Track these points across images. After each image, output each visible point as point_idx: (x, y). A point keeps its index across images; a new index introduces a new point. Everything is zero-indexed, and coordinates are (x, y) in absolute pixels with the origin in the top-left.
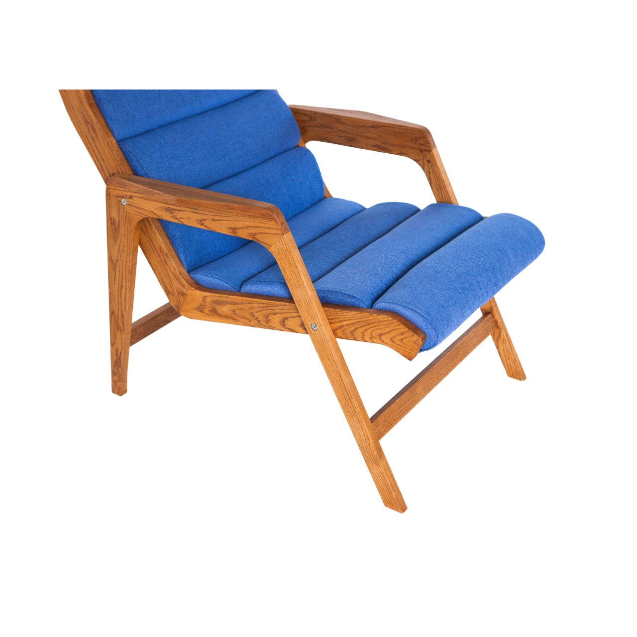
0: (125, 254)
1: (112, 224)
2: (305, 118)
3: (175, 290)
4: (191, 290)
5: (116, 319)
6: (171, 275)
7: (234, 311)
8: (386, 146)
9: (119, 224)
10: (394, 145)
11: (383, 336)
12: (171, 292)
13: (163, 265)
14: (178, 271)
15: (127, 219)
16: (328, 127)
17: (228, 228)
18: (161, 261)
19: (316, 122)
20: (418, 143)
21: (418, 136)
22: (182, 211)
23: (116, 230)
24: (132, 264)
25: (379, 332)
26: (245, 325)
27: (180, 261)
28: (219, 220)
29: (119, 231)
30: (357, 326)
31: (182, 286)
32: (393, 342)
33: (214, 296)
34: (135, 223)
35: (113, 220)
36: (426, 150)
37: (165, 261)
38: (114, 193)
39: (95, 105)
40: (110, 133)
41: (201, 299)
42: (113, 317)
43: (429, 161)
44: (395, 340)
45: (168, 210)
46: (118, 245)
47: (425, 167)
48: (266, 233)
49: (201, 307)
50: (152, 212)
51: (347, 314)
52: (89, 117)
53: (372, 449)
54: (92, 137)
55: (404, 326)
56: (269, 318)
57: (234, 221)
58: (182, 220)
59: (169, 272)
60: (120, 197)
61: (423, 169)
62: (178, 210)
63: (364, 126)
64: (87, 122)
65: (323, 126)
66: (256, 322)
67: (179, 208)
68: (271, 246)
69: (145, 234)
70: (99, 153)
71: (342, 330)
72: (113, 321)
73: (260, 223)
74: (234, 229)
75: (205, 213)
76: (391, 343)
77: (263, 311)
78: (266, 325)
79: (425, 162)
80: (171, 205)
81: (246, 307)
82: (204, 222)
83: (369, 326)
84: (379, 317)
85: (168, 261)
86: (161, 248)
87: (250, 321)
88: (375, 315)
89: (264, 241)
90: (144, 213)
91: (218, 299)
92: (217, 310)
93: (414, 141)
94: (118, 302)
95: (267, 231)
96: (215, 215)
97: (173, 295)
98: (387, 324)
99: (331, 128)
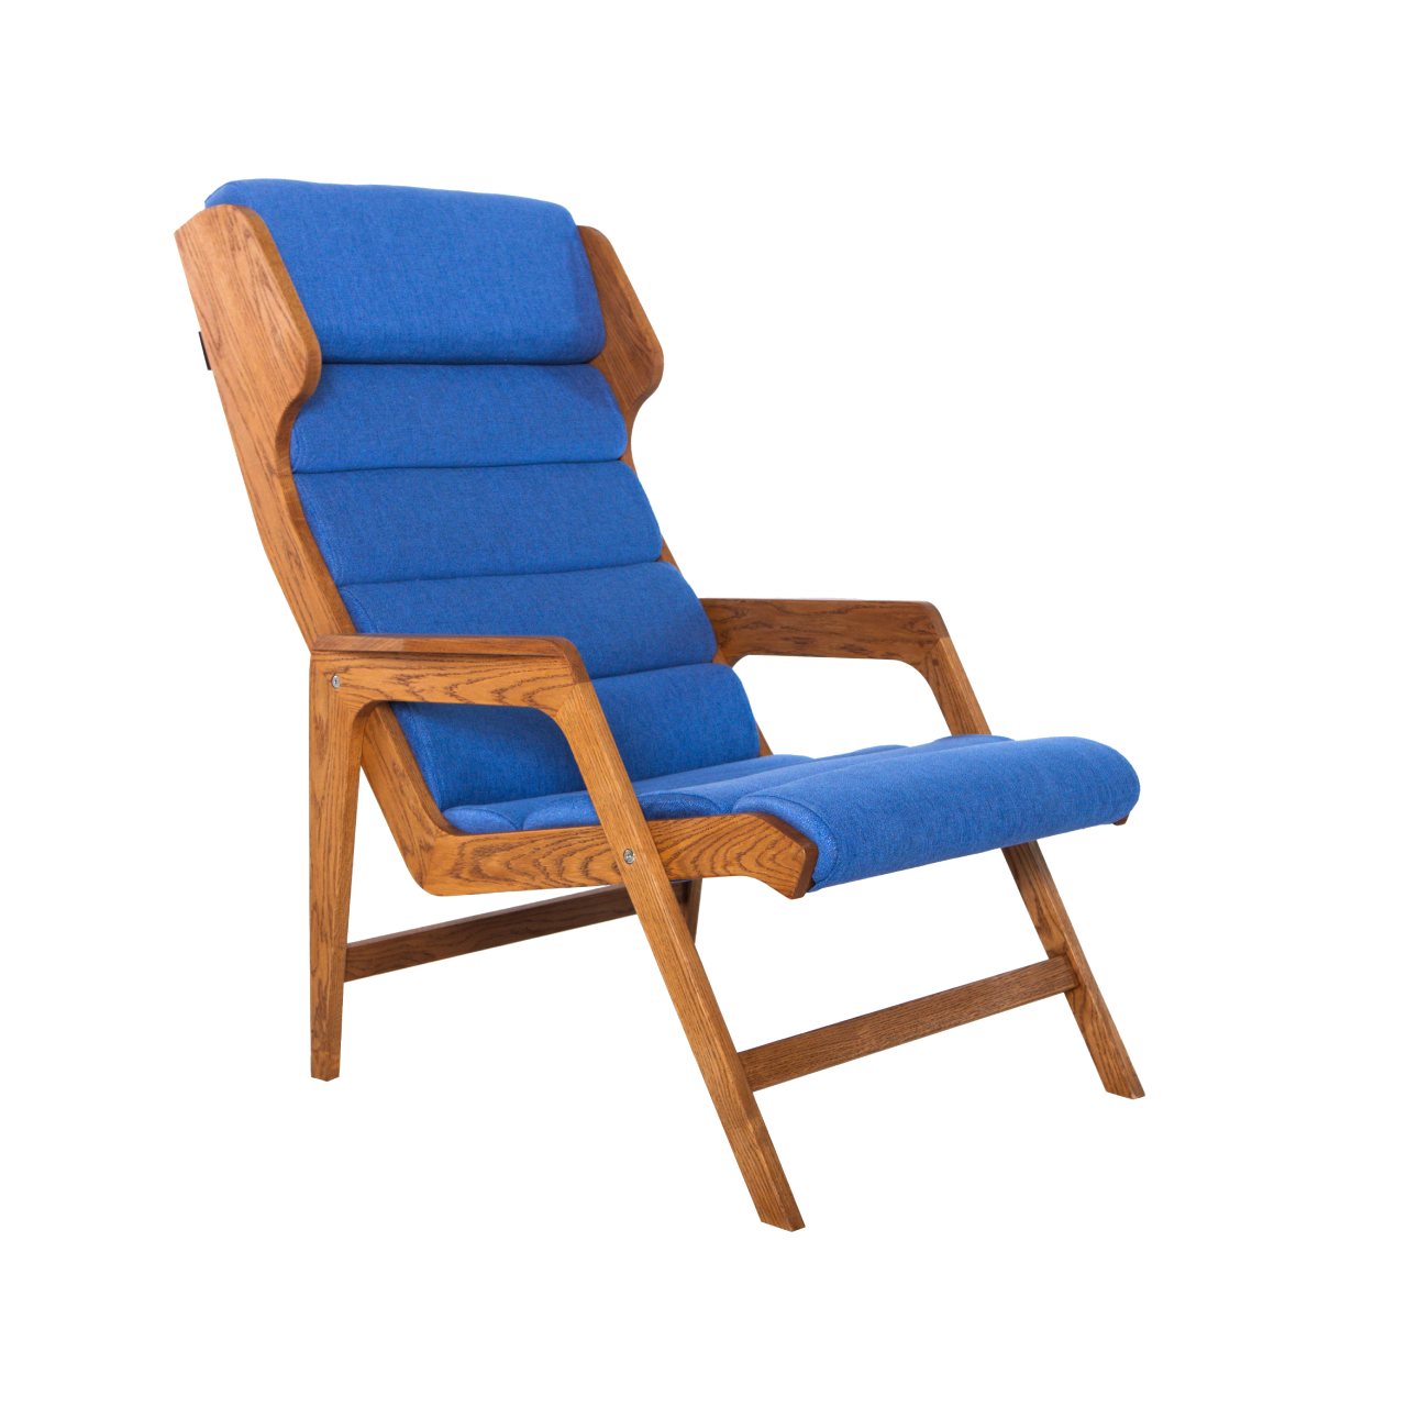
0: (336, 783)
1: (317, 728)
2: (727, 614)
3: (417, 844)
4: (442, 836)
5: (321, 918)
6: (409, 813)
7: (508, 864)
9: (327, 727)
10: (875, 640)
11: (743, 857)
12: (410, 848)
13: (398, 796)
14: (420, 804)
15: (340, 713)
16: (765, 625)
17: (492, 692)
18: (395, 791)
19: (744, 618)
20: (914, 630)
21: (913, 616)
22: (423, 676)
23: (323, 739)
24: (347, 801)
25: (737, 850)
26: (526, 889)
27: (428, 787)
29: (327, 740)
30: (702, 847)
31: (429, 834)
32: (760, 865)
33: (477, 840)
34: (351, 717)
35: (318, 719)
36: (929, 642)
37: (401, 787)
38: (322, 667)
39: (305, 525)
40: (325, 570)
41: (456, 851)
42: (315, 914)
43: (935, 662)
44: (764, 861)
45: (400, 679)
46: (325, 768)
47: (931, 674)
48: (549, 688)
49: (456, 868)
50: (378, 690)
51: (683, 826)
52: (293, 543)
53: (732, 1097)
54: (296, 580)
55: (775, 830)
56: (563, 864)
57: (501, 675)
58: (421, 694)
59: (407, 808)
60: (331, 673)
61: (927, 679)
62: (417, 677)
63: (824, 613)
64: (289, 553)
65: (757, 624)
66: (543, 878)
67: (417, 672)
68: (557, 711)
69: (370, 742)
70: (305, 604)
71: (679, 862)
72: (315, 923)
73: (541, 669)
74: (500, 692)
75: (457, 671)
76: (756, 869)
77: (554, 852)
78: (558, 879)
79: (930, 664)
80: (406, 669)
81: (526, 850)
83: (721, 842)
84: (735, 820)
85: (405, 788)
86: (394, 764)
87: (533, 878)
89: (545, 703)
90: (365, 695)
91: (482, 844)
92: (482, 868)
93: (909, 627)
94: (324, 881)
95: (550, 683)
96: (472, 672)
97: (414, 854)
98: (749, 831)
99: (770, 627)
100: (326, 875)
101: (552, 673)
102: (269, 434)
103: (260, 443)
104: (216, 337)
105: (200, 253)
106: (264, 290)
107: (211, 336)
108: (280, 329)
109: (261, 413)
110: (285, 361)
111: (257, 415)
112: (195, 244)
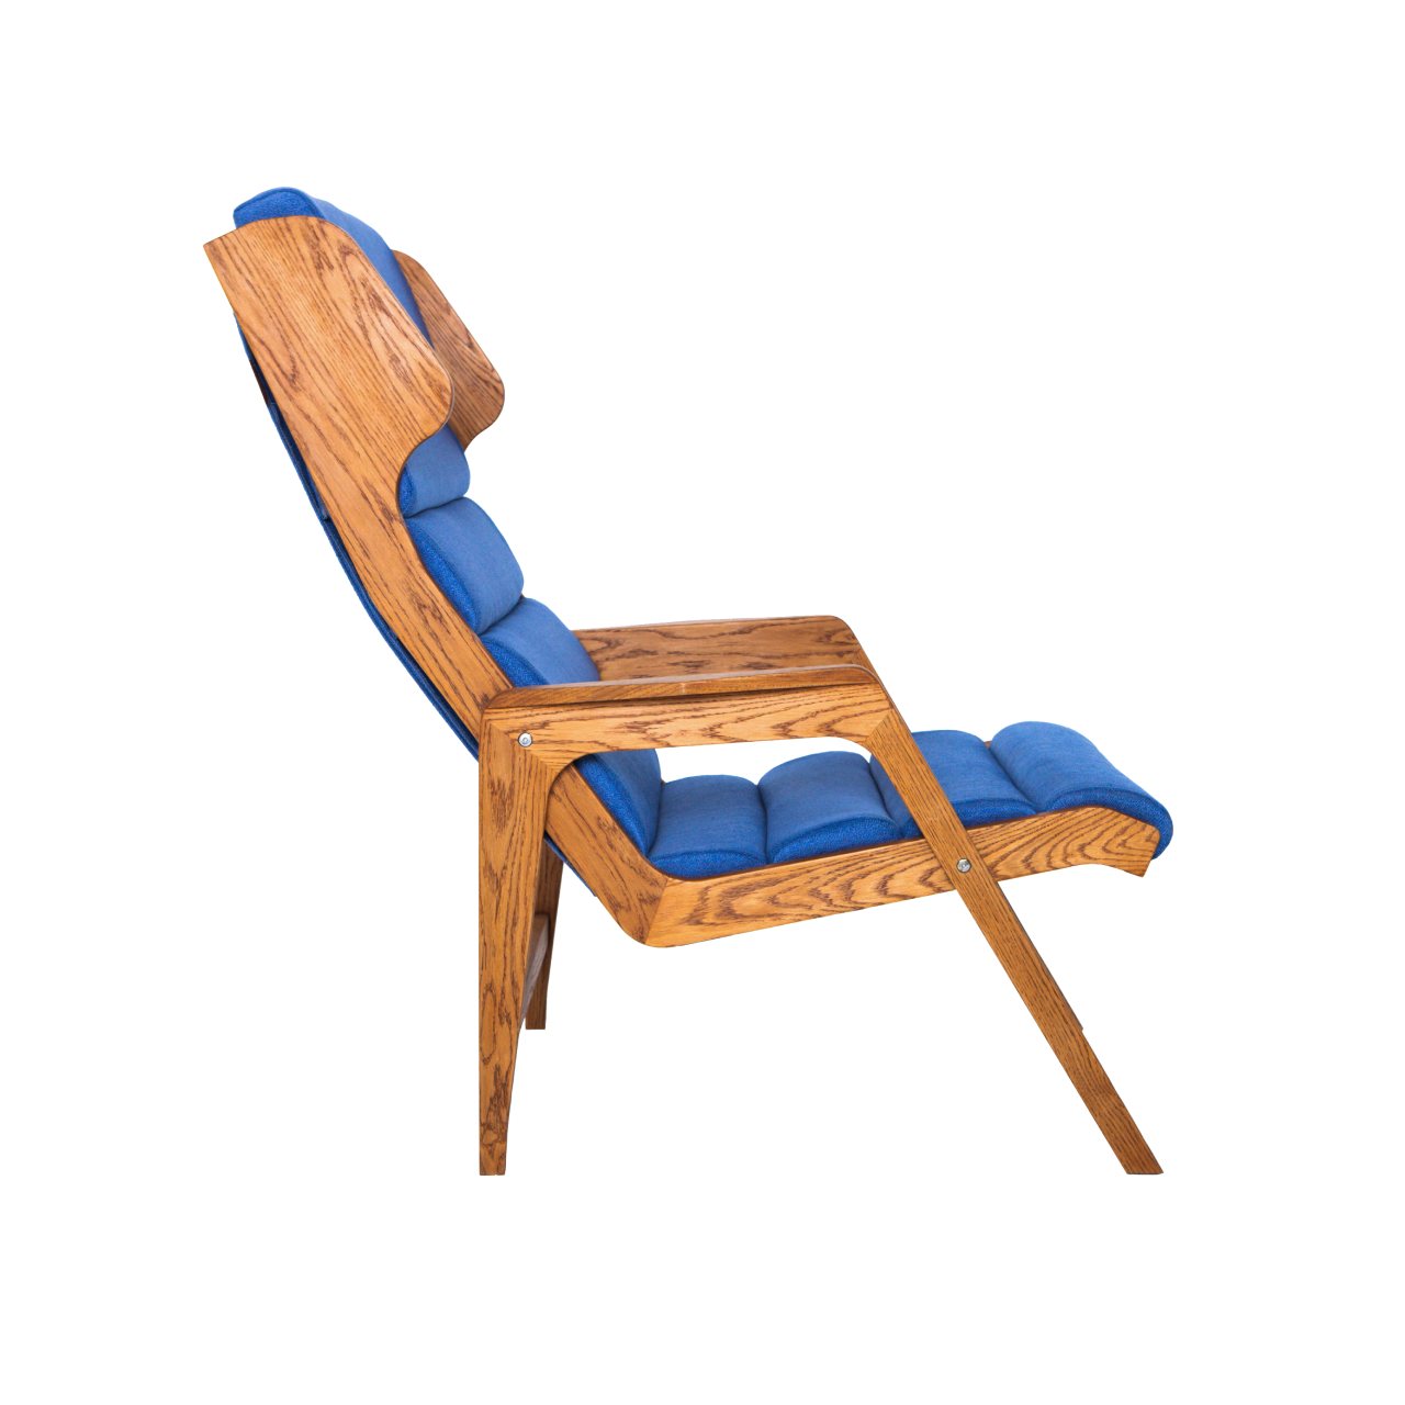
1: (493, 791)
3: (634, 897)
4: (674, 885)
5: (498, 999)
6: (623, 867)
7: (773, 900)
8: (771, 661)
9: (512, 790)
11: (1088, 847)
12: (625, 904)
13: (605, 852)
15: (533, 774)
16: (646, 653)
17: (774, 727)
18: (601, 847)
21: (830, 629)
22: (668, 720)
23: (504, 804)
25: (1080, 841)
26: (799, 921)
28: (752, 717)
29: (512, 803)
30: (1036, 846)
31: (652, 884)
32: (1109, 852)
33: (727, 882)
34: (552, 775)
35: (496, 784)
37: (609, 843)
38: (501, 726)
41: (695, 898)
42: (489, 996)
44: (1112, 847)
45: (632, 728)
46: (508, 835)
48: (856, 715)
49: (695, 914)
50: (596, 742)
52: (429, 594)
54: (433, 635)
55: (1125, 817)
56: (853, 888)
57: (786, 709)
58: (665, 739)
59: (620, 863)
60: (517, 731)
62: (659, 722)
64: (421, 607)
65: (636, 653)
66: (824, 905)
67: (659, 717)
68: (867, 737)
71: (1006, 863)
72: (489, 1007)
73: (844, 698)
74: (785, 726)
75: (721, 711)
76: (1105, 855)
77: (839, 878)
78: (846, 904)
80: (641, 715)
81: (800, 881)
82: (717, 730)
83: (1059, 838)
84: (1078, 814)
85: (615, 843)
86: (598, 819)
87: (810, 908)
88: (1069, 813)
89: (850, 730)
90: (574, 749)
91: (734, 884)
92: (735, 909)
94: (505, 958)
95: (858, 709)
96: (743, 710)
97: (629, 909)
98: (1094, 823)
99: (653, 653)
100: (508, 951)
101: (859, 700)
102: (385, 474)
103: (369, 486)
104: (287, 367)
105: (257, 269)
106: (377, 315)
107: (279, 366)
108: (405, 358)
109: (371, 453)
110: (414, 393)
111: (363, 455)
112: (246, 259)
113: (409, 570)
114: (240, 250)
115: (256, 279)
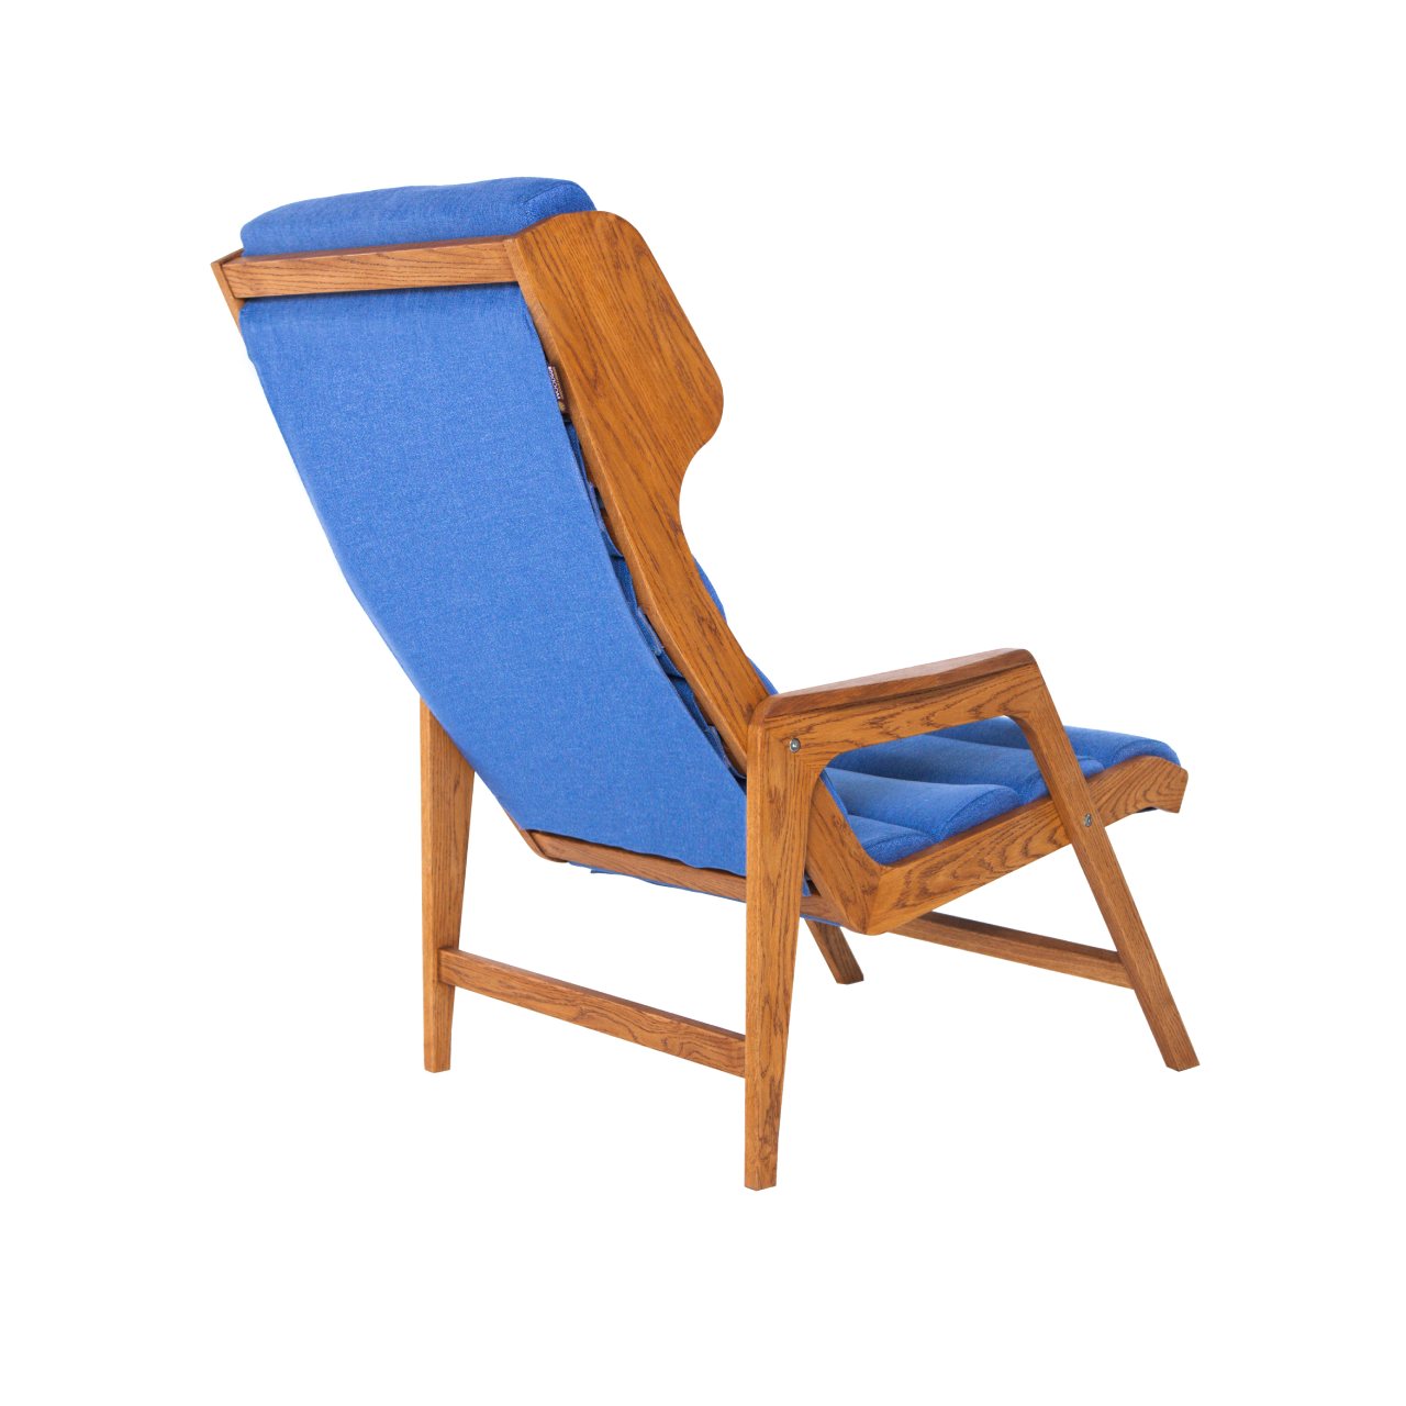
1: (772, 802)
3: (860, 890)
4: (886, 872)
5: (774, 1009)
7: (954, 874)
9: (785, 797)
12: (852, 898)
13: (838, 849)
15: (800, 778)
22: (898, 714)
23: (779, 812)
25: (1144, 788)
28: (955, 703)
29: (785, 811)
31: (871, 875)
33: (923, 863)
35: (773, 793)
37: (842, 838)
38: (777, 734)
41: (903, 881)
42: (767, 1007)
45: (874, 724)
46: (782, 842)
49: (902, 898)
50: (847, 741)
52: (707, 607)
54: (710, 648)
56: (1006, 854)
58: (896, 732)
60: (788, 738)
62: (892, 716)
64: (701, 620)
66: (987, 873)
67: (892, 712)
72: (766, 1018)
73: (1015, 679)
74: (977, 709)
75: (935, 700)
77: (998, 847)
78: (1001, 869)
80: (879, 711)
81: (970, 855)
82: (932, 718)
83: (1132, 787)
85: (847, 838)
87: (978, 877)
89: (1019, 708)
91: (928, 865)
92: (929, 887)
94: (779, 966)
95: (1022, 689)
96: (949, 698)
97: (855, 902)
100: (781, 959)
101: (1024, 680)
102: (672, 485)
103: (659, 496)
104: (591, 373)
105: (564, 266)
106: (665, 318)
107: (583, 371)
108: (688, 364)
109: (660, 461)
110: (694, 399)
111: (653, 462)
112: (555, 256)
113: (691, 582)
114: (551, 247)
115: (565, 279)
